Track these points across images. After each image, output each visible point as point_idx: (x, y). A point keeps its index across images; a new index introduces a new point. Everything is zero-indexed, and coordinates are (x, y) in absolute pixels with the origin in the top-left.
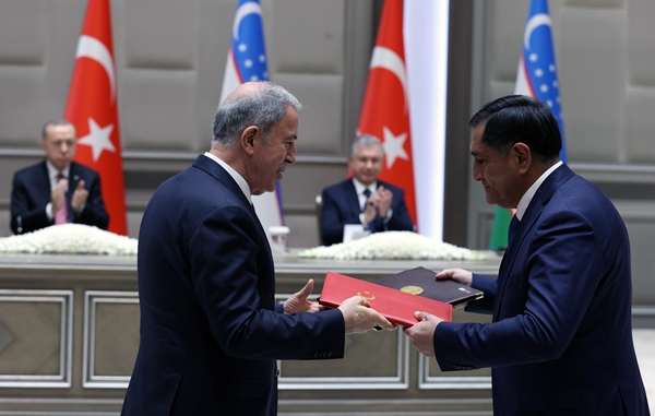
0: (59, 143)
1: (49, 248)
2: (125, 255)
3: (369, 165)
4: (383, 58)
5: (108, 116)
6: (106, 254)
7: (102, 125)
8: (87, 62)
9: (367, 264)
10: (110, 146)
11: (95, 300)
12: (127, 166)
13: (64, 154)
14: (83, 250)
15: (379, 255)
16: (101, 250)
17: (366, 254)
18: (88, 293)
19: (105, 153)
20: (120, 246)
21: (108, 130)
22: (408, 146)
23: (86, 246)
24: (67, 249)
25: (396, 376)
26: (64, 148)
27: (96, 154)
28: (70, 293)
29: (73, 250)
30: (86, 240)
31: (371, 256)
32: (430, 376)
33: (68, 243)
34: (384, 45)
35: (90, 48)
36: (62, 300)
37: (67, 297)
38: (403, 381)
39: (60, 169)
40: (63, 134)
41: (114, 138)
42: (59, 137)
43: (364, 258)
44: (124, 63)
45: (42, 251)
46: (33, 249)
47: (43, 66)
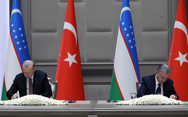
1: (24, 103)
35: (68, 26)
44: (86, 30)
45: (21, 104)
46: (18, 104)
47: (57, 32)
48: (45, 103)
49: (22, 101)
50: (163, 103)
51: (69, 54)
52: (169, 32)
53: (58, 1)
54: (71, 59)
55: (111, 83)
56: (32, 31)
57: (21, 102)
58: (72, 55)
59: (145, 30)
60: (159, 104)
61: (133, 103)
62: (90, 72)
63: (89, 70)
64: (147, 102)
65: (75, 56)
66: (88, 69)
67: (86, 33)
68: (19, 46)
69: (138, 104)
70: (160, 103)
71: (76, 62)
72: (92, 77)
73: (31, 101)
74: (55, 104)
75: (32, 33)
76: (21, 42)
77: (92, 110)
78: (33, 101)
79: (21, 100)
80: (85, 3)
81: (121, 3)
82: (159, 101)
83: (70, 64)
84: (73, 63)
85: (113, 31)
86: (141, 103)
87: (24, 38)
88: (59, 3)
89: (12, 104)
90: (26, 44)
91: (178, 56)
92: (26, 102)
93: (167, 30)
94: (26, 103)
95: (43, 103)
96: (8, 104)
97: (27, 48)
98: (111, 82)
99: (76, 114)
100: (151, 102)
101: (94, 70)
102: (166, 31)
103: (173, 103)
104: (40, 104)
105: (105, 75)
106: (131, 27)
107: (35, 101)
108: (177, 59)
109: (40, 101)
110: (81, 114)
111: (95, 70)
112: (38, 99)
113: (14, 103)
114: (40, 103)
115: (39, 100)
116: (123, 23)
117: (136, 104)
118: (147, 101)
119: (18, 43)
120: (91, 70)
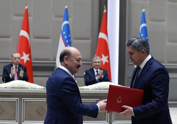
0: (16, 58)
1: (12, 87)
2: (33, 88)
3: (97, 64)
4: (102, 35)
5: (28, 51)
6: (28, 88)
7: (27, 54)
8: (23, 37)
9: (98, 90)
10: (29, 59)
11: (25, 100)
12: (33, 65)
13: (17, 61)
14: (22, 87)
15: (101, 88)
16: (26, 87)
17: (97, 88)
18: (23, 98)
19: (27, 61)
20: (31, 86)
21: (28, 55)
22: (109, 59)
23: (22, 86)
24: (17, 87)
25: (106, 120)
26: (17, 60)
27: (25, 61)
28: (18, 98)
29: (19, 87)
30: (22, 84)
31: (99, 88)
32: (115, 120)
33: (18, 85)
34: (102, 32)
35: (23, 33)
36: (16, 100)
37: (17, 100)
38: (107, 122)
39: (16, 65)
40: (17, 56)
41: (30, 57)
42: (16, 57)
43: (97, 89)
46: (8, 87)
47: (11, 38)
74: (36, 87)
79: (10, 85)
80: (32, 17)
81: (62, 19)
88: (14, 17)
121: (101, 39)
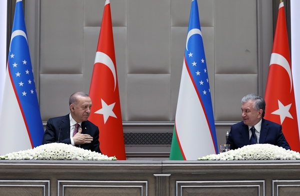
1: (41, 156)
4: (277, 59)
22: (293, 111)
28: (48, 181)
34: (277, 52)
35: (102, 58)
37: (47, 184)
44: (127, 71)
45: (37, 158)
46: (31, 158)
47: (81, 73)
48: (78, 157)
49: (39, 153)
50: (278, 156)
51: (103, 103)
52: (258, 76)
53: (84, 25)
54: (106, 111)
55: (170, 156)
56: (41, 72)
57: (36, 155)
58: (108, 104)
59: (221, 72)
60: (270, 158)
61: (227, 158)
62: (134, 137)
63: (132, 135)
64: (252, 156)
65: (113, 105)
66: (131, 133)
67: (128, 75)
68: (23, 89)
69: (236, 158)
70: (272, 158)
71: (114, 115)
72: (138, 145)
73: (54, 154)
75: (41, 75)
76: (26, 83)
77: (162, 164)
78: (56, 153)
79: (36, 152)
80: (126, 28)
82: (272, 154)
83: (105, 120)
84: (110, 118)
85: (170, 72)
86: (241, 157)
87: (31, 76)
88: (85, 28)
89: (21, 158)
90: (33, 86)
91: (278, 108)
92: (45, 154)
93: (256, 72)
94: (44, 157)
95: (73, 157)
96: (14, 158)
97: (35, 92)
98: (169, 154)
99: (134, 171)
100: (259, 156)
101: (140, 135)
102: (254, 73)
103: (293, 157)
104: (69, 159)
105: (157, 143)
106: (203, 61)
107: (60, 153)
108: (275, 113)
109: (69, 153)
110: (142, 170)
111: (142, 134)
112: (65, 150)
113: (25, 157)
114: (68, 156)
115: (67, 152)
116: (191, 55)
117: (233, 158)
118: (252, 154)
119: (21, 84)
120: (136, 135)
121: (275, 66)
